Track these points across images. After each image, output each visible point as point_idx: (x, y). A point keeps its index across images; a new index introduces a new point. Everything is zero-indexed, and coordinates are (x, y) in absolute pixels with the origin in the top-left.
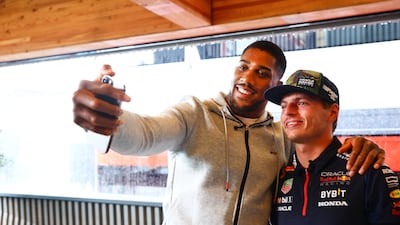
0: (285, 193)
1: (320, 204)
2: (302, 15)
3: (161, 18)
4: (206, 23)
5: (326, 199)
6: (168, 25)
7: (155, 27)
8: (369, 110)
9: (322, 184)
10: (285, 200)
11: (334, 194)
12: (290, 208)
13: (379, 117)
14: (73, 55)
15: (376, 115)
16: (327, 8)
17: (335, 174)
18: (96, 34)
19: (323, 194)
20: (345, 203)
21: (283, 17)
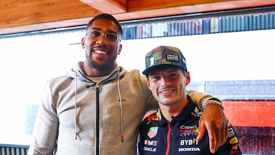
0: (151, 138)
1: (180, 150)
2: (195, 6)
3: (86, 5)
4: (123, 11)
5: (185, 146)
6: (93, 11)
7: (84, 13)
8: (244, 81)
9: (181, 135)
10: (151, 143)
11: (191, 142)
12: (155, 150)
13: (251, 87)
14: (28, 33)
15: (249, 85)
16: (214, 2)
17: (191, 127)
18: (38, 17)
19: (182, 143)
20: (198, 149)
21: (182, 8)
